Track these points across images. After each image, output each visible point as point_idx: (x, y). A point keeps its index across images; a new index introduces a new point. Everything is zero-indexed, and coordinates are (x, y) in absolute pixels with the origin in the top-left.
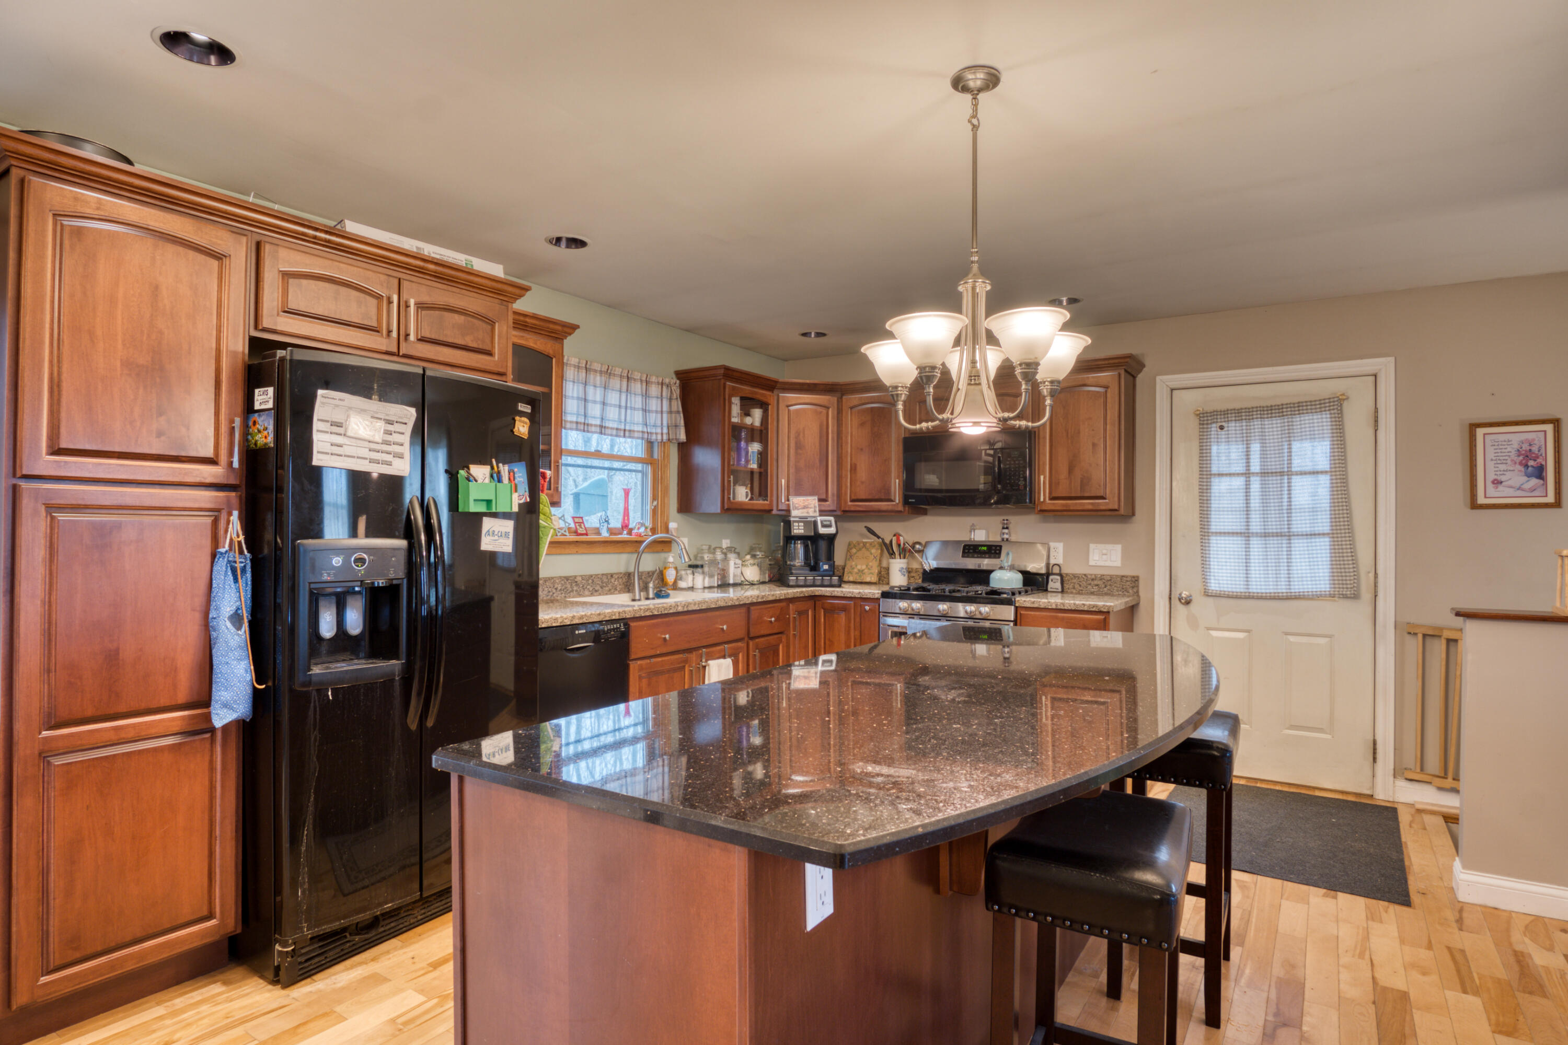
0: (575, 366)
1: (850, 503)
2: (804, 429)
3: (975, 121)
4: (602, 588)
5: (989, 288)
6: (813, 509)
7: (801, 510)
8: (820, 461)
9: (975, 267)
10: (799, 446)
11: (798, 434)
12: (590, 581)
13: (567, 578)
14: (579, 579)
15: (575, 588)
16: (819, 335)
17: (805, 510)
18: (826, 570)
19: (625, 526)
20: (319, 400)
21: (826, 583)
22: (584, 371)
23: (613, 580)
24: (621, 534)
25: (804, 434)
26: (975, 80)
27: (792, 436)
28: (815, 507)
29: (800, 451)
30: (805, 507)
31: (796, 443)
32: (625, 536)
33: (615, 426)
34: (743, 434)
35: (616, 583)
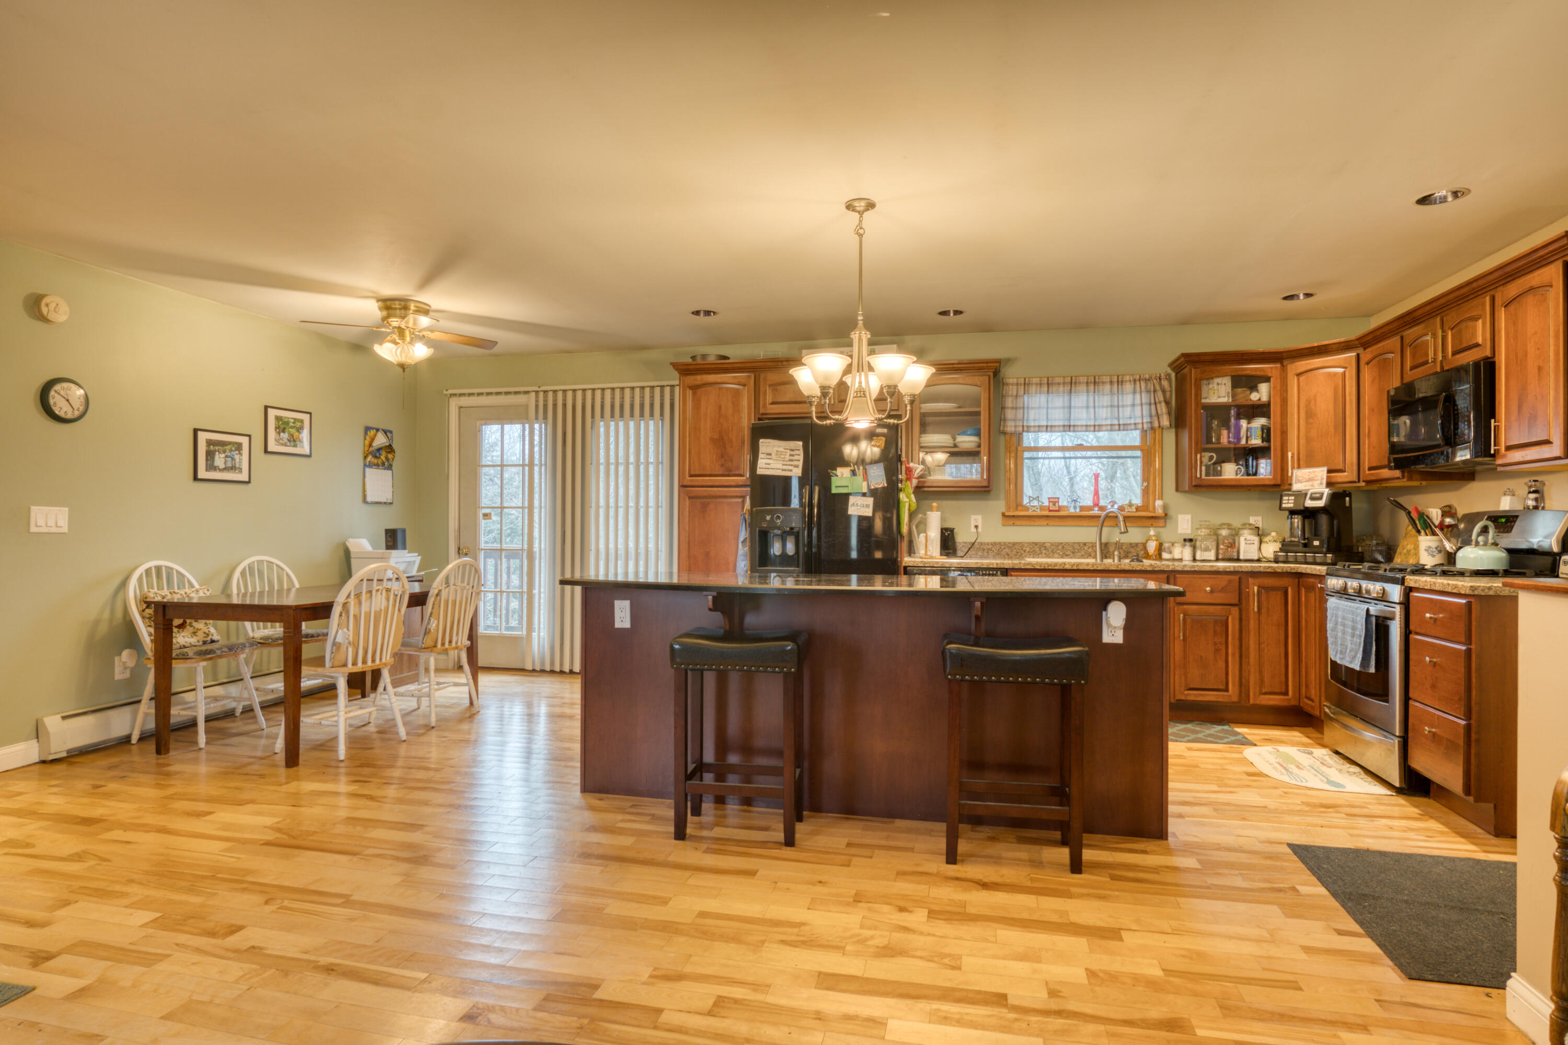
0: (1037, 384)
1: (1367, 472)
2: (1315, 396)
3: (861, 231)
4: (1073, 553)
5: (869, 336)
6: (1319, 482)
7: (1304, 484)
8: (1336, 428)
9: (861, 323)
10: (1310, 414)
11: (1308, 402)
12: (1060, 547)
13: (1036, 544)
14: (1048, 545)
15: (1044, 552)
16: (1308, 295)
17: (1310, 483)
18: (1316, 546)
19: (1096, 504)
20: (760, 444)
21: (1318, 560)
22: (1046, 386)
23: (1086, 548)
24: (1093, 510)
25: (1315, 402)
26: (860, 205)
27: (1302, 405)
28: (1322, 479)
29: (1311, 421)
30: (1309, 480)
31: (1307, 412)
32: (1096, 511)
33: (1109, 422)
34: (1232, 412)
35: (1090, 550)
